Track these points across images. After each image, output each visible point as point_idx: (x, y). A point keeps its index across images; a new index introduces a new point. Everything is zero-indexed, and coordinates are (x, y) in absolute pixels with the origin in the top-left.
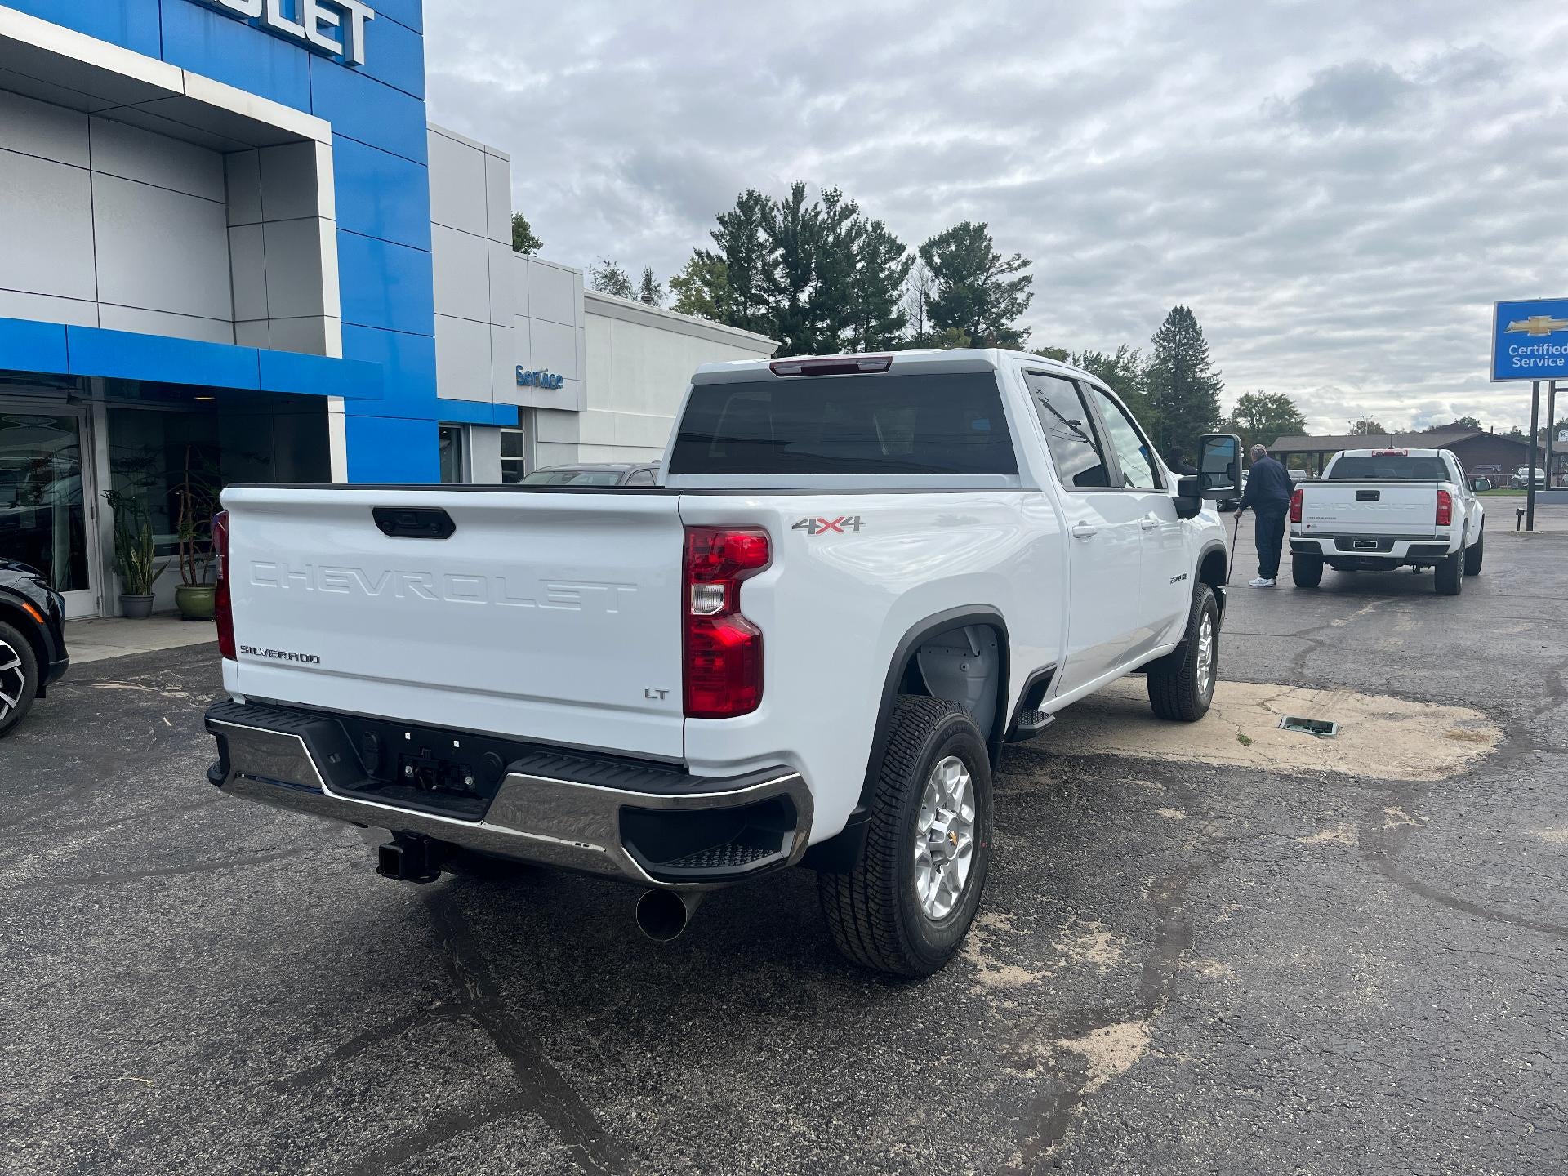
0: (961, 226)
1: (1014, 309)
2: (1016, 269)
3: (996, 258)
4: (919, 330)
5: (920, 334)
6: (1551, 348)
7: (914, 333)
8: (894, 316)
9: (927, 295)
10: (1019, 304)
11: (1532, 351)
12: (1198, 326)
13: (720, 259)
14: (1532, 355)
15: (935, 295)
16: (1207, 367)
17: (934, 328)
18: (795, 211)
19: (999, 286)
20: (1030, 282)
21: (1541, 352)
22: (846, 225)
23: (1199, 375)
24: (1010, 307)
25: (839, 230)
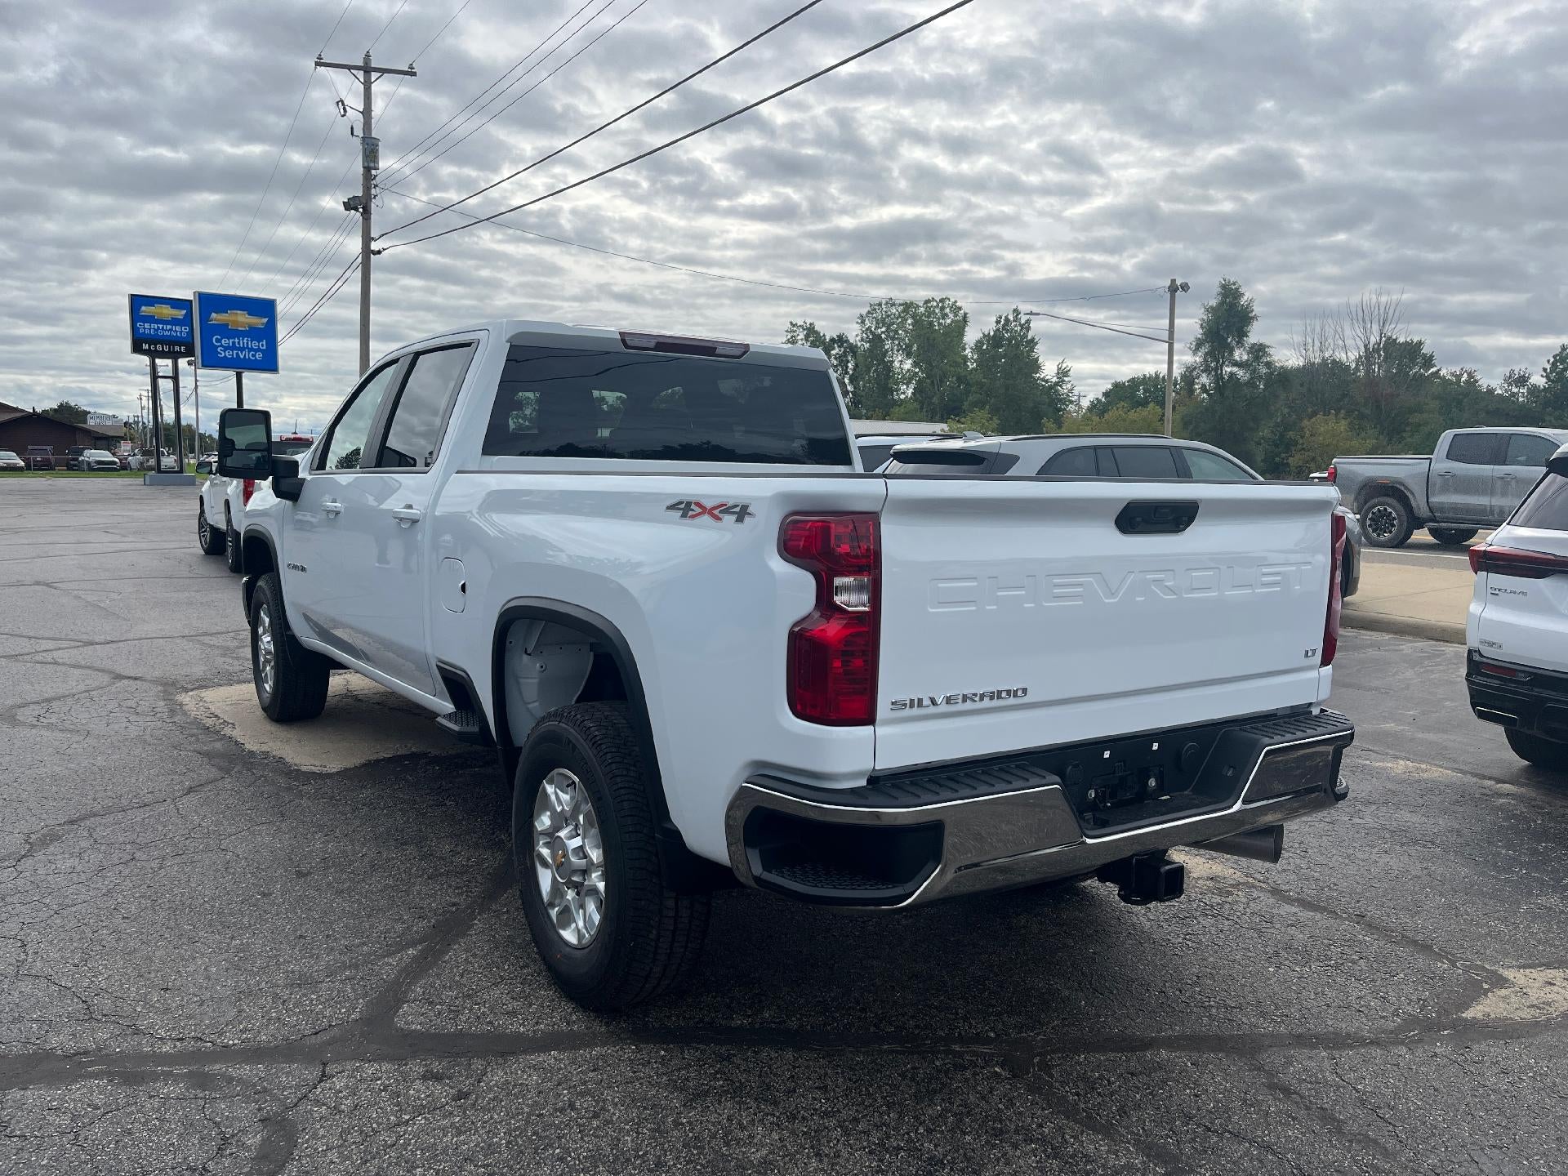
6: (250, 343)
11: (234, 343)
14: (233, 348)
21: (242, 345)
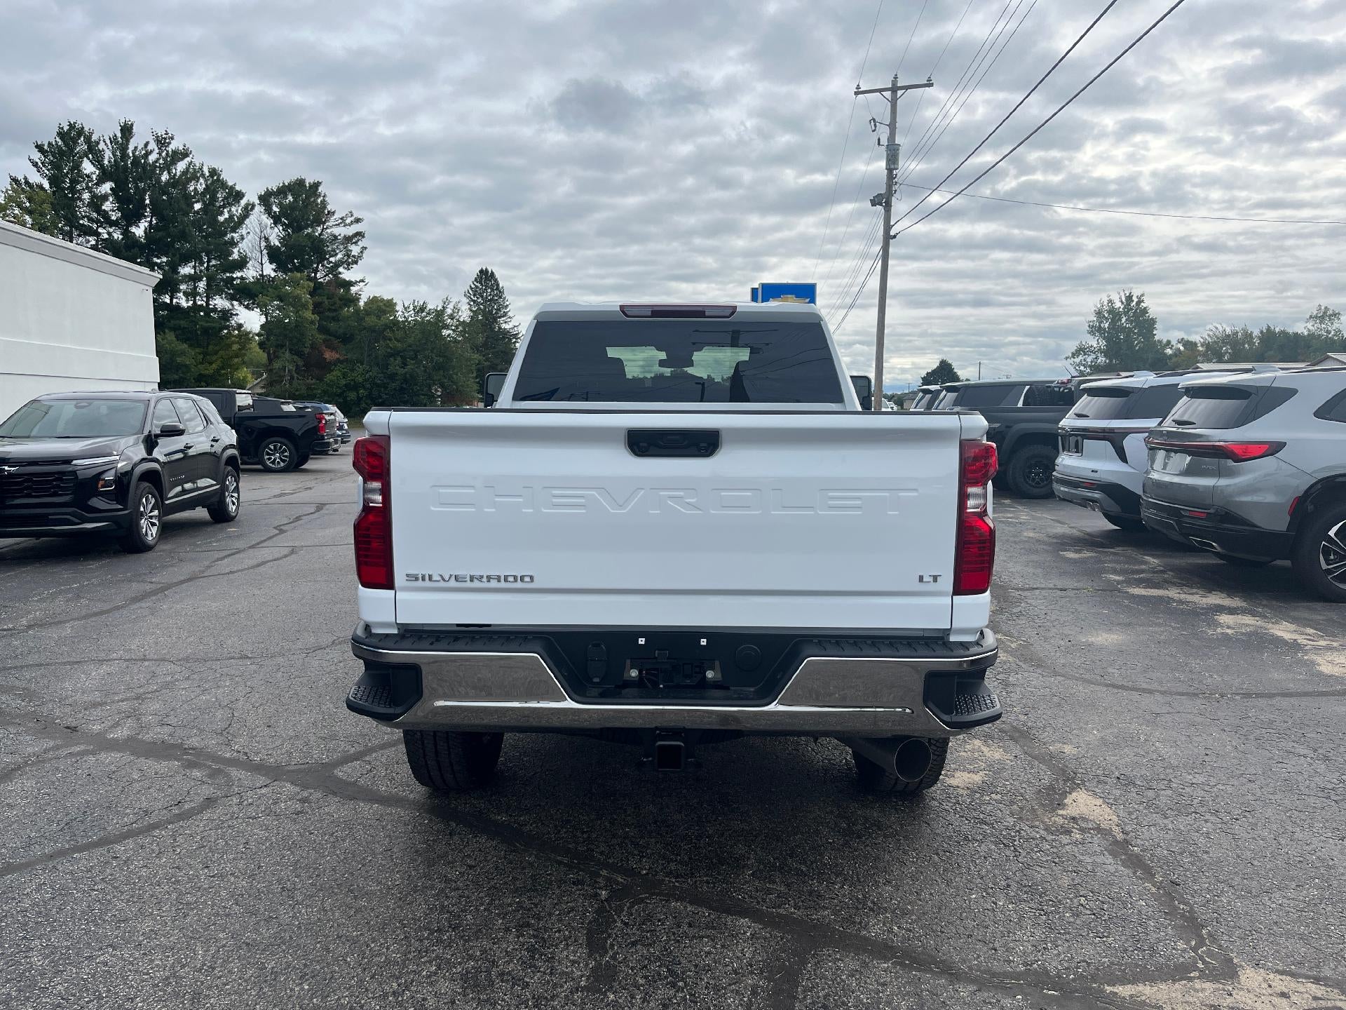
0: (297, 180)
1: (350, 260)
2: (350, 225)
3: (331, 213)
4: (261, 273)
5: (262, 275)
7: (255, 274)
8: (235, 256)
9: (267, 239)
10: (354, 256)
12: (501, 286)
13: (41, 187)
15: (275, 242)
16: (509, 320)
17: (275, 271)
18: (124, 148)
19: (335, 237)
20: (363, 237)
22: (181, 166)
23: (503, 326)
24: (346, 258)
25: (174, 171)
